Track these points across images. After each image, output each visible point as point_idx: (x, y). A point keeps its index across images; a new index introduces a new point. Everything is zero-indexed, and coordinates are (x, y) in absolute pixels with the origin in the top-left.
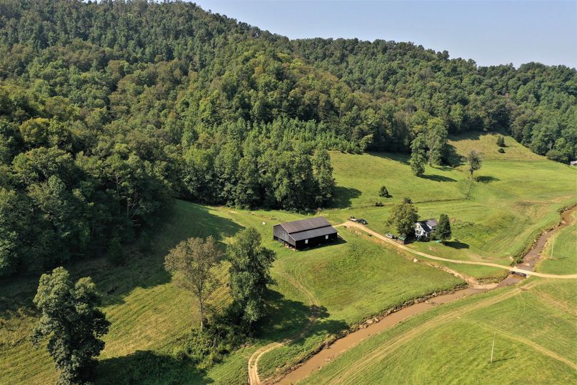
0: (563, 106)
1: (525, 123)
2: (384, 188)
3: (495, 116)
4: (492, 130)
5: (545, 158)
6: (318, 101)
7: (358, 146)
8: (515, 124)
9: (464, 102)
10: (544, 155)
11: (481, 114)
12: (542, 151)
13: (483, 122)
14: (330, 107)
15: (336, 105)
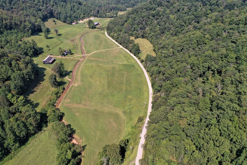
0: (64, 6)
1: (57, 14)
2: (47, 45)
3: (49, 13)
4: (50, 17)
5: (66, 24)
6: (12, 23)
7: (28, 34)
8: (55, 14)
9: (40, 10)
10: (65, 23)
11: (46, 13)
12: (65, 22)
13: (47, 15)
14: (16, 24)
15: (17, 23)
